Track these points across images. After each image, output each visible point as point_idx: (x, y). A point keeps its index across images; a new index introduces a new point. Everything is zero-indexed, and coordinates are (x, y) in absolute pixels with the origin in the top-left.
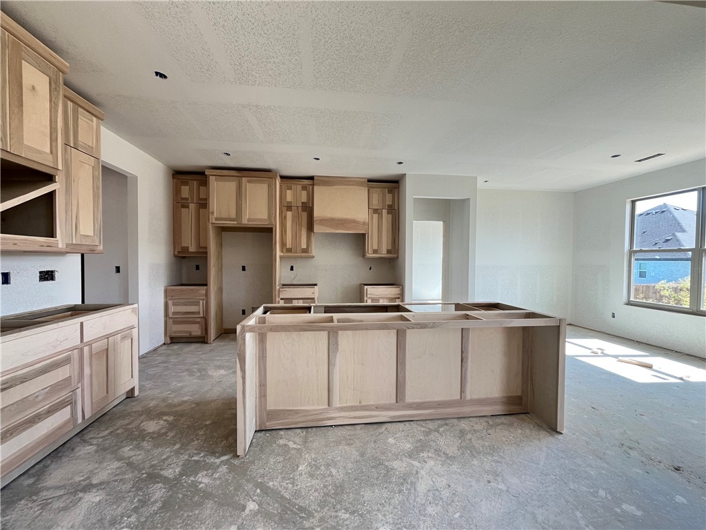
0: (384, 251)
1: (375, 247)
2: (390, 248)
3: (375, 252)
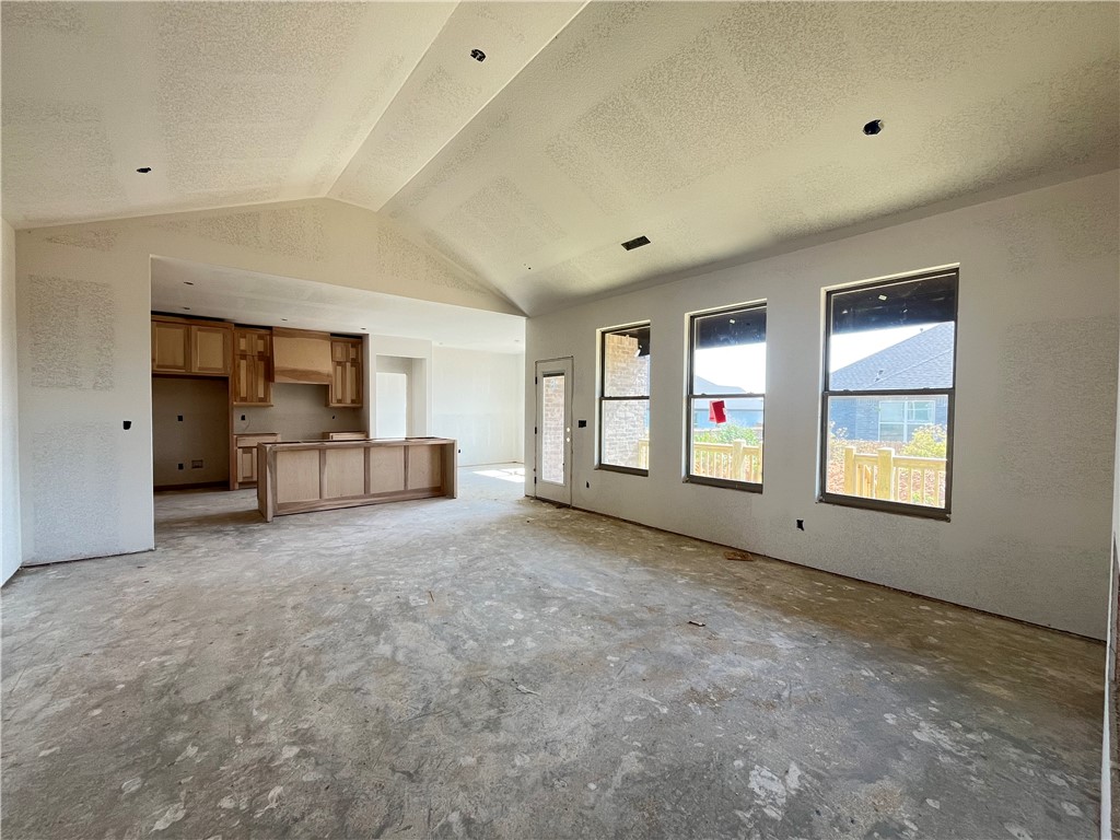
0: (349, 401)
1: (339, 397)
2: (354, 398)
3: (339, 401)
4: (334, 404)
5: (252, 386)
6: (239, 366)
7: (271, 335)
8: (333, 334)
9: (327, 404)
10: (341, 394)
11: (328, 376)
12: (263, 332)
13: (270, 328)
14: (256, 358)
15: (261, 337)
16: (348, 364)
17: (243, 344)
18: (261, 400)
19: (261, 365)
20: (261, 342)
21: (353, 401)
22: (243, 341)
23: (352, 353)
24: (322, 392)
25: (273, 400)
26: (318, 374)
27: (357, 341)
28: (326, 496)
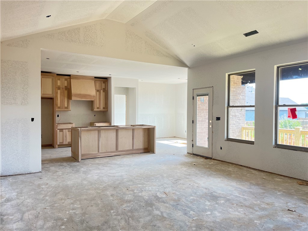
0: (102, 108)
1: (98, 106)
2: (104, 107)
3: (98, 108)
4: (96, 110)
5: (62, 102)
6: (57, 93)
7: (70, 79)
8: (95, 78)
9: (92, 109)
10: (99, 105)
11: (94, 96)
12: (67, 77)
13: (69, 75)
14: (64, 89)
15: (66, 80)
16: (102, 91)
17: (59, 83)
18: (66, 108)
19: (66, 92)
20: (66, 82)
21: (104, 108)
22: (59, 82)
23: (103, 85)
24: (90, 104)
25: (71, 107)
26: (89, 96)
27: (106, 80)
28: (100, 151)
